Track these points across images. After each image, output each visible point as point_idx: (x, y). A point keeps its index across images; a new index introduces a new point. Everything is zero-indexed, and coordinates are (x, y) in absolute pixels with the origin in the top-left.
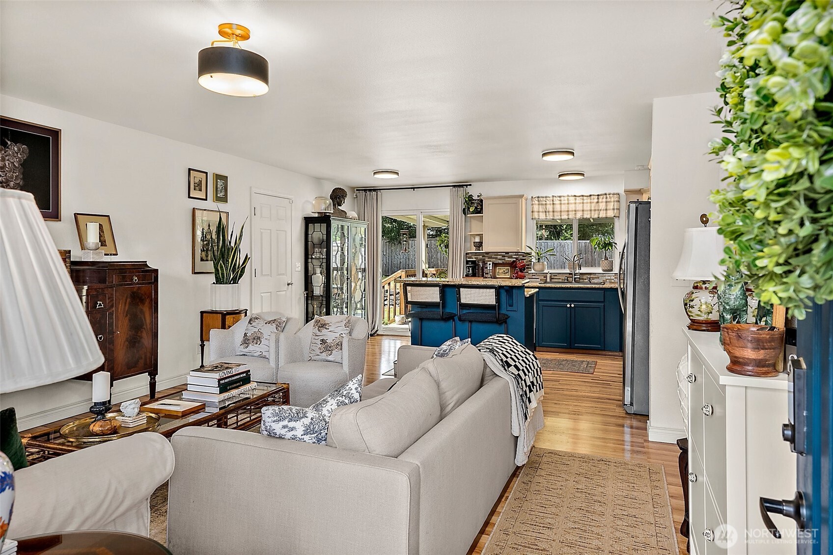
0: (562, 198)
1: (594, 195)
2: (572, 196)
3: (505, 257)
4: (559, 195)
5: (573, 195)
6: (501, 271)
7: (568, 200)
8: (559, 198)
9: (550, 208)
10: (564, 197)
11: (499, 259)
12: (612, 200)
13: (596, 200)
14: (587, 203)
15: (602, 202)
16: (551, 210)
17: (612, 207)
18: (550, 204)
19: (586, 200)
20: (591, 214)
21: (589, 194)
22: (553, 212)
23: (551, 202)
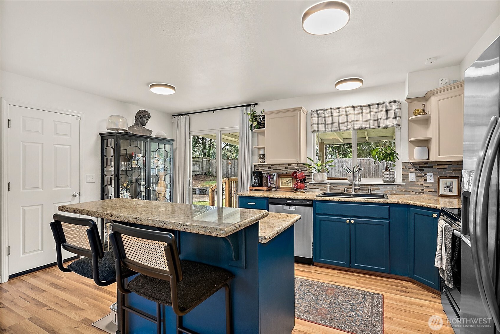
0: (340, 110)
1: (373, 105)
2: (350, 107)
3: (287, 168)
4: (337, 107)
5: (351, 105)
6: (284, 181)
7: (346, 111)
8: (337, 110)
9: (328, 120)
10: (342, 108)
11: (283, 171)
12: (393, 108)
13: (375, 110)
14: (366, 113)
15: (382, 111)
16: (330, 122)
17: (393, 116)
18: (329, 116)
19: (365, 110)
20: (370, 124)
21: (367, 104)
22: (332, 124)
23: (330, 115)
